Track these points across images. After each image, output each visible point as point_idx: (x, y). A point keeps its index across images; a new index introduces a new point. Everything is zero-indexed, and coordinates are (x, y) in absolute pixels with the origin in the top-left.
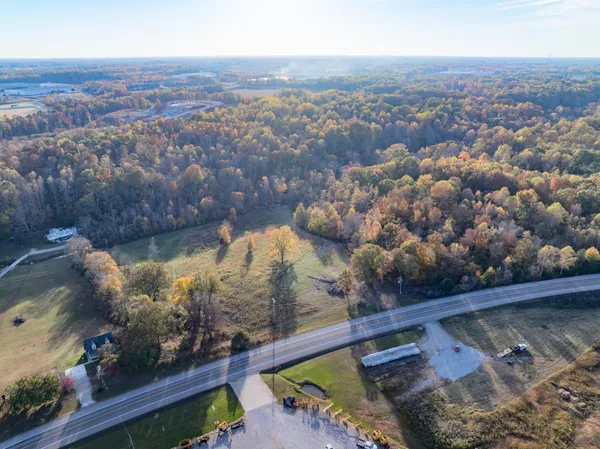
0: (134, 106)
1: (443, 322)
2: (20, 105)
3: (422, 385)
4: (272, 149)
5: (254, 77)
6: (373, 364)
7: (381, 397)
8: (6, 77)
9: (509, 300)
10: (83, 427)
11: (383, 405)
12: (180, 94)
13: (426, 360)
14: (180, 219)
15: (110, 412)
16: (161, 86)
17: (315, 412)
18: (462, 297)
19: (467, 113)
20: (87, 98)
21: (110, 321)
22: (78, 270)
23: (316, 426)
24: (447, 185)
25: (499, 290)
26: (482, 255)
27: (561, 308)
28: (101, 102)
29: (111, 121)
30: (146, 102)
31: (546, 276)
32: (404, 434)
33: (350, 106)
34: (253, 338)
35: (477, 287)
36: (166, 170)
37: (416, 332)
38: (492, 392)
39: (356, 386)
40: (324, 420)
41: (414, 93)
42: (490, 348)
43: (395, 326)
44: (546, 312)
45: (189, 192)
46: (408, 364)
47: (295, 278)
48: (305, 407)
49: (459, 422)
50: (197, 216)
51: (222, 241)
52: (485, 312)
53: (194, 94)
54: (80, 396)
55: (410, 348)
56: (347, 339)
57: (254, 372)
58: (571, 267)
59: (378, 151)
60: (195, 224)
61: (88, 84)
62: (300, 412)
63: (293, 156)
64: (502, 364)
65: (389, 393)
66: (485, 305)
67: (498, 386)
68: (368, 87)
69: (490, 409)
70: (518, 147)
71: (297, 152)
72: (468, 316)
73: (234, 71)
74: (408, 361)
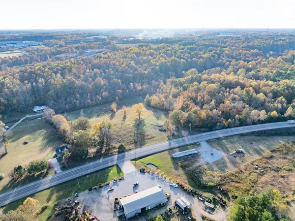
0: (69, 52)
1: (208, 141)
2: (14, 51)
3: (197, 164)
4: (134, 71)
5: (126, 38)
6: (178, 156)
7: (180, 169)
8: (6, 38)
9: (237, 133)
10: (58, 180)
11: (181, 171)
12: (91, 46)
13: (200, 156)
14: (93, 102)
15: (69, 175)
16: (81, 42)
17: (153, 174)
18: (217, 131)
19: (227, 55)
20: (46, 48)
21: (65, 143)
22: (49, 123)
23: (153, 179)
24: (214, 86)
25: (233, 129)
26: (227, 115)
27: (259, 136)
28: (53, 50)
29: (59, 59)
30: (75, 50)
31: (254, 123)
32: (189, 182)
33: (171, 52)
34: (127, 148)
35: (224, 127)
36: (86, 80)
37: (196, 145)
38: (226, 167)
39: (170, 164)
40: (156, 177)
41: (202, 45)
42: (227, 151)
43: (188, 143)
44: (254, 137)
45: (97, 90)
46: (192, 157)
47: (145, 125)
48: (149, 172)
49: (211, 177)
50: (101, 100)
51: (112, 111)
52: (226, 138)
53: (97, 46)
54: (56, 169)
55: (193, 151)
56: (167, 148)
57: (128, 160)
58: (265, 119)
59: (184, 72)
60: (100, 104)
61: (46, 41)
62: (147, 174)
63: (144, 74)
64: (232, 157)
65: (183, 167)
66: (226, 135)
67: (229, 164)
68: (180, 43)
69: (225, 172)
70: (249, 70)
71: (146, 72)
72: (219, 139)
73: (116, 35)
74: (193, 155)
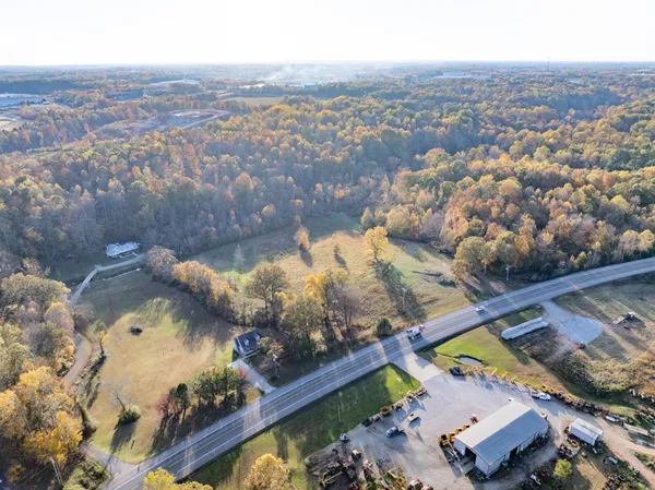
0: (128, 117)
1: (555, 300)
3: (562, 350)
4: (312, 157)
6: (513, 336)
7: (533, 361)
9: (604, 280)
10: (278, 409)
11: (537, 367)
13: (556, 331)
14: (245, 229)
15: (295, 395)
17: (483, 377)
18: (562, 279)
23: (489, 387)
30: (142, 112)
31: (627, 259)
35: (572, 271)
37: (536, 309)
38: (623, 350)
39: (508, 355)
40: (493, 382)
41: (427, 98)
42: (603, 317)
43: (516, 306)
44: (638, 287)
45: (245, 202)
46: (542, 335)
47: (400, 274)
48: (471, 374)
49: (607, 373)
50: (261, 225)
51: (301, 247)
52: (590, 290)
53: (192, 103)
54: (257, 384)
55: (539, 322)
56: (479, 320)
57: (409, 352)
58: (648, 249)
59: (418, 156)
60: (260, 233)
61: (57, 94)
62: (469, 378)
63: (334, 163)
64: (620, 329)
65: (538, 357)
67: (624, 345)
68: (375, 93)
69: (626, 361)
71: (339, 159)
72: (573, 294)
74: (542, 331)
